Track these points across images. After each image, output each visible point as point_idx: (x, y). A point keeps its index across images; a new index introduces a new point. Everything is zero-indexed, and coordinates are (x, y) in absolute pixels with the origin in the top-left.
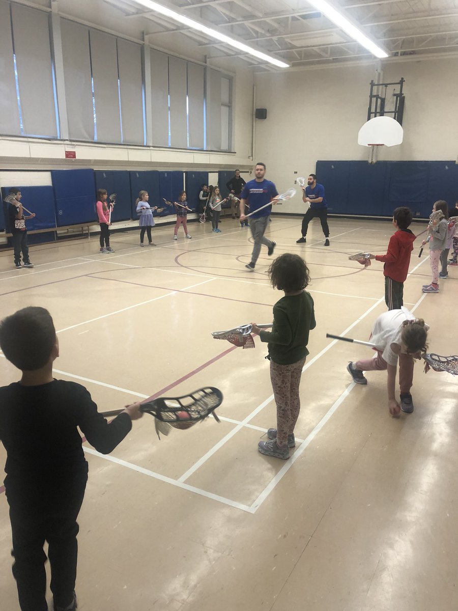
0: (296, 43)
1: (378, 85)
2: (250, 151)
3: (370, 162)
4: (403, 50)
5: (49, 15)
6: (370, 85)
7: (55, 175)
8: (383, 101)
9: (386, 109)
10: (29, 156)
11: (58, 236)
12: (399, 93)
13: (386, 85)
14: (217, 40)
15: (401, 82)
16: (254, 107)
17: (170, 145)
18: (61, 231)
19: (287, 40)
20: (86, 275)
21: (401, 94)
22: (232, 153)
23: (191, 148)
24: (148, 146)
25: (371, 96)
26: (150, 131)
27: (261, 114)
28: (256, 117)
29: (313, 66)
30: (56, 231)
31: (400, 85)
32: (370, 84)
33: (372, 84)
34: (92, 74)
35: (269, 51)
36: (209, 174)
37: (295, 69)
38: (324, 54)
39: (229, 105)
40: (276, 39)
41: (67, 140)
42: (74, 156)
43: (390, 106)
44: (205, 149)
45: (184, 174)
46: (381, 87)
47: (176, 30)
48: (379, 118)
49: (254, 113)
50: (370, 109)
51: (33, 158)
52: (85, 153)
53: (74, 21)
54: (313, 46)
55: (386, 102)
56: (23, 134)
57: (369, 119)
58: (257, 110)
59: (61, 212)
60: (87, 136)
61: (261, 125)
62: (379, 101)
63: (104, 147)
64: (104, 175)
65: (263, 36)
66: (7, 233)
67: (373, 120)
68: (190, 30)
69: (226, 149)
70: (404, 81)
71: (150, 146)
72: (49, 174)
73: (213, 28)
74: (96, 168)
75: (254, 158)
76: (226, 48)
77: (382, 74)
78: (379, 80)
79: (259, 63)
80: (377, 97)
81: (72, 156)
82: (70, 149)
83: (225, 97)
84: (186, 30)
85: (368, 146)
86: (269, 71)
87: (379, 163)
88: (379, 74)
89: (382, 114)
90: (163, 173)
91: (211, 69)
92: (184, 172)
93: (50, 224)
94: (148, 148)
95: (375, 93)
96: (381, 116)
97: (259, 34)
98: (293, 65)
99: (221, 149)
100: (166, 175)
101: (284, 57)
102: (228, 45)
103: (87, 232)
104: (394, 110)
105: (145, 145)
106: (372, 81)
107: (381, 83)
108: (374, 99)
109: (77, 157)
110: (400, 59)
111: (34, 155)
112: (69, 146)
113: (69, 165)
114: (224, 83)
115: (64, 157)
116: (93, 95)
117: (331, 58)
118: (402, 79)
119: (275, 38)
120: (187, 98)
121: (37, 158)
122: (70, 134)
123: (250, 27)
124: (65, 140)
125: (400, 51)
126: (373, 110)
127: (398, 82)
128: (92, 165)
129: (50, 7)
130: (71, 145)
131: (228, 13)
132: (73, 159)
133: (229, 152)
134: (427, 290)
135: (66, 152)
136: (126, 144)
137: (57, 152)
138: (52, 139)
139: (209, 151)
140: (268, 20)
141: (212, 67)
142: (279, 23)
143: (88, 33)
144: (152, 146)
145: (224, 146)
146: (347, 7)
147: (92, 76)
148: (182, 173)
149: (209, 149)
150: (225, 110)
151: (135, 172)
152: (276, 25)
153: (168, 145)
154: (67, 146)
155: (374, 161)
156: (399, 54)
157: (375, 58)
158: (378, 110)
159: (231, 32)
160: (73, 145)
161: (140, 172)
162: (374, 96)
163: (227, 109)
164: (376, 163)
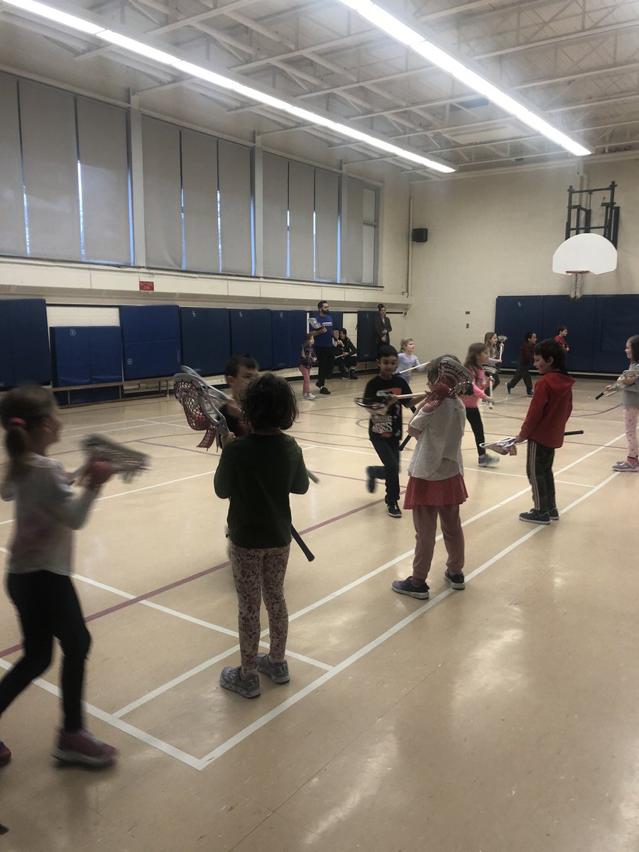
0: (460, 140)
1: (581, 192)
2: (405, 284)
3: (573, 296)
4: (612, 145)
5: (128, 112)
6: (568, 193)
7: (124, 311)
8: (588, 213)
9: (593, 224)
10: (89, 288)
11: (125, 392)
12: (609, 201)
13: (590, 192)
14: (352, 139)
15: (612, 187)
16: (411, 225)
17: (288, 275)
18: (129, 387)
19: (447, 136)
20: (138, 441)
21: (612, 203)
22: (377, 287)
23: (319, 280)
24: (257, 277)
25: (570, 208)
26: (260, 257)
27: (420, 236)
28: (413, 240)
29: (491, 170)
30: (122, 387)
31: (610, 191)
32: (569, 191)
33: (571, 191)
34: (182, 184)
35: (424, 150)
36: (344, 314)
37: (463, 176)
38: (502, 154)
39: (375, 225)
40: (432, 136)
41: (143, 267)
42: (152, 288)
43: (598, 219)
44: (339, 282)
45: (308, 314)
46: (584, 194)
47: (295, 127)
48: (583, 236)
49: (410, 235)
50: (568, 224)
51: (96, 290)
52: (167, 285)
53: (160, 120)
54: (484, 143)
55: (592, 216)
56: (84, 260)
57: (568, 237)
58: (414, 230)
59: (130, 362)
60: (172, 263)
61: (420, 250)
62: (583, 214)
63: (196, 277)
64: (194, 314)
65: (412, 130)
66: (54, 387)
67: (575, 239)
68: (312, 126)
69: (370, 282)
70: (616, 186)
71: (260, 277)
72: (117, 310)
73: (341, 122)
74: (182, 304)
75: (410, 294)
76: (364, 148)
77: (585, 177)
78: (581, 186)
79: (415, 168)
80: (579, 208)
81: (149, 288)
82: (146, 279)
83: (368, 214)
84: (309, 127)
85: (566, 274)
86: (429, 178)
87: (585, 298)
88: (582, 178)
89: (587, 230)
90: (278, 312)
91: (349, 177)
92: (308, 312)
93: (113, 377)
94: (257, 280)
95: (575, 202)
96: (585, 233)
97: (408, 129)
98: (460, 170)
99: (363, 281)
100: (281, 315)
101: (446, 159)
102: (367, 144)
103: (166, 389)
104: (603, 225)
105: (253, 275)
106: (571, 187)
107: (585, 189)
108: (574, 212)
109: (156, 290)
110: (609, 158)
111: (97, 285)
112: (145, 275)
113: (144, 299)
114: (368, 196)
115: (137, 288)
116: (182, 210)
117: (513, 159)
118: (613, 182)
119: (429, 134)
120: (314, 214)
121: (100, 290)
122: (147, 259)
123: (394, 121)
124: (140, 267)
125: (607, 146)
126: (573, 225)
127: (608, 186)
128: (176, 300)
129: (129, 102)
130: (147, 273)
131: (360, 102)
132: (150, 292)
133: (374, 285)
134: (620, 468)
135: (140, 282)
136: (227, 274)
137: (129, 282)
138: (123, 266)
139: (345, 284)
140: (414, 109)
141: (350, 175)
142: (434, 115)
143: (179, 134)
144: (263, 277)
145: (367, 278)
146: (518, 88)
147: (182, 187)
148: (306, 312)
149: (345, 282)
150: (368, 232)
151: (238, 311)
152: (428, 117)
153: (285, 276)
154: (142, 275)
155: (579, 295)
156: (607, 151)
157: (573, 156)
158: (582, 225)
159: (369, 128)
160: (152, 274)
161: (244, 311)
162: (575, 207)
163: (372, 229)
164: (581, 298)
